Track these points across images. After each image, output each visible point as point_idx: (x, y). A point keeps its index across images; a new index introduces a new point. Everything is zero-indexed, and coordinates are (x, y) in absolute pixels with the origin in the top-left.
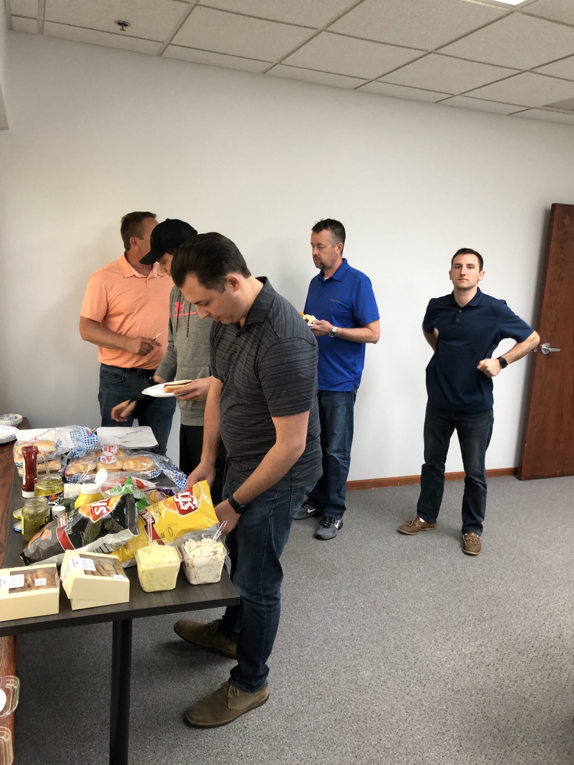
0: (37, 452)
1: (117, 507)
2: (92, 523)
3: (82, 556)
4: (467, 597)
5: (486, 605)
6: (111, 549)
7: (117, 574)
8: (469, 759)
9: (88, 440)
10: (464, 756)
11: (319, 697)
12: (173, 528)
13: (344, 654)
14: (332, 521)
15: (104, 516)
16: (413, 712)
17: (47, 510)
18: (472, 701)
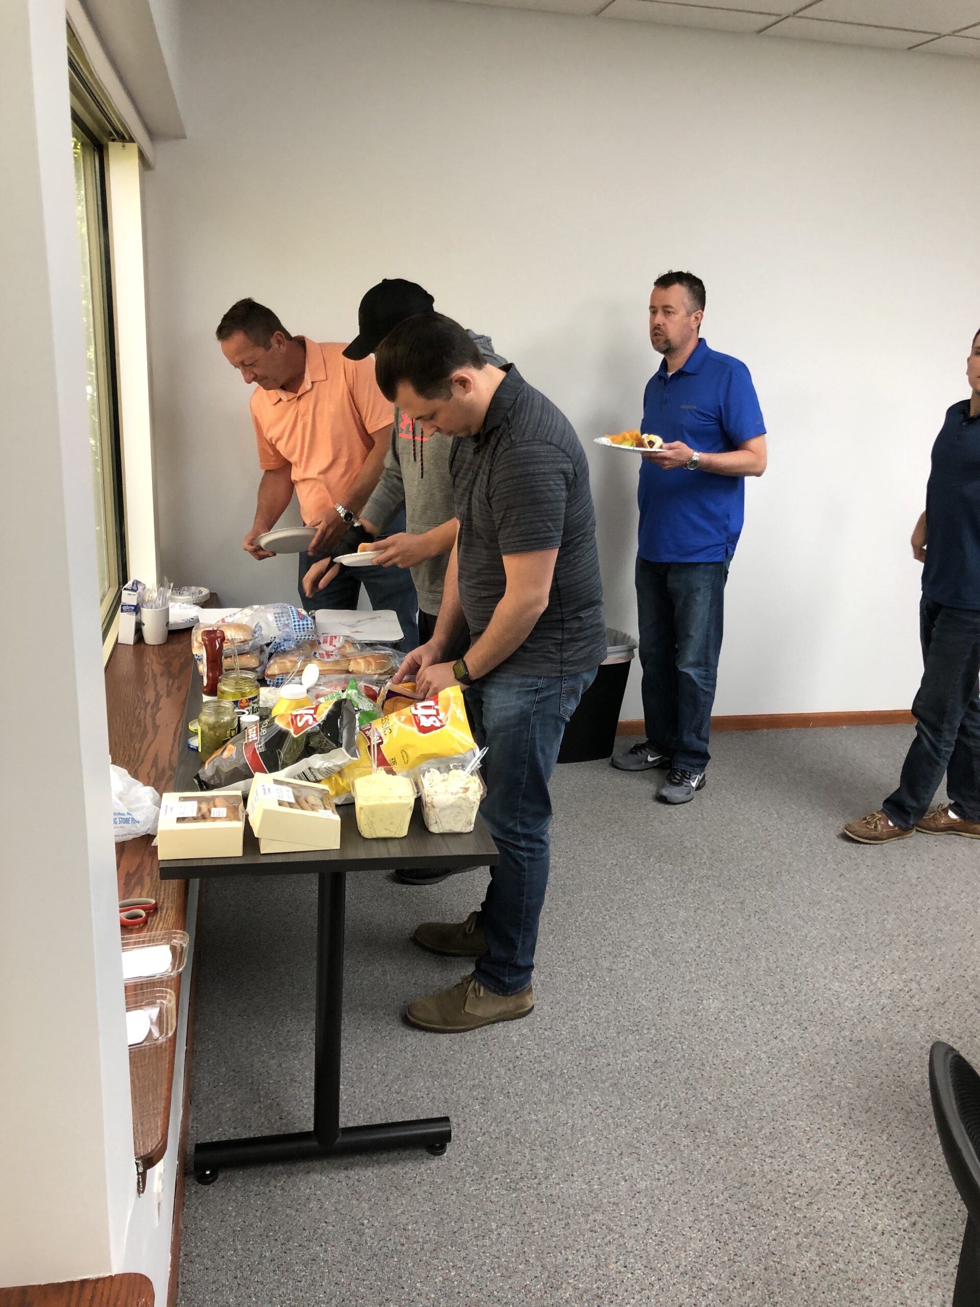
0: (223, 639)
1: (328, 716)
2: (293, 737)
3: (276, 782)
4: (900, 907)
5: (931, 921)
6: (319, 777)
7: (325, 808)
8: (860, 1137)
9: (299, 625)
10: (853, 1133)
11: (634, 1029)
12: (409, 752)
13: (682, 972)
14: (686, 776)
15: (308, 729)
16: (780, 1064)
17: (233, 720)
18: (879, 1058)
